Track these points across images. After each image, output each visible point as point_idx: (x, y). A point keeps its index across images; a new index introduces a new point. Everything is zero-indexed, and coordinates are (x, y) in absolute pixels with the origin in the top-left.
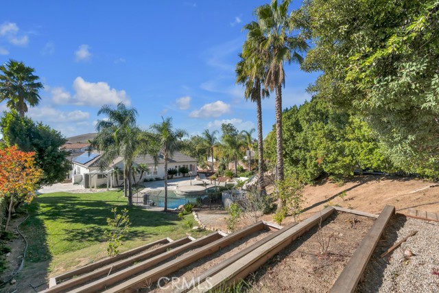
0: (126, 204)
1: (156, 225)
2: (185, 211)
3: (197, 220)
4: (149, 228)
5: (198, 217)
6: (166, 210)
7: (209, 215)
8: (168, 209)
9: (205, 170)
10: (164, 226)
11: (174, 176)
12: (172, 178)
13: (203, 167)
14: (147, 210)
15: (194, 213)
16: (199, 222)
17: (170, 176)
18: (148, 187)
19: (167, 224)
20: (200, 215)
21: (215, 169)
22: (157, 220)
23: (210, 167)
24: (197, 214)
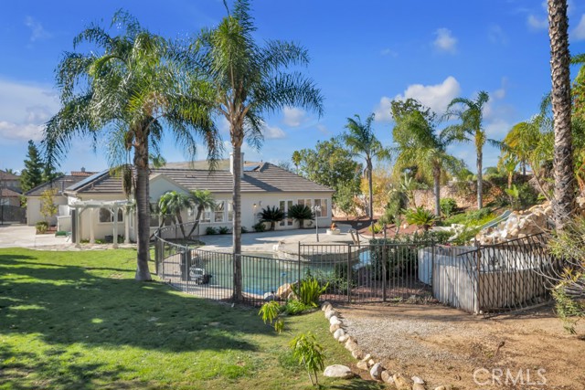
0: (132, 276)
1: (182, 346)
2: (295, 304)
3: (338, 335)
4: (154, 354)
5: (342, 326)
6: (237, 298)
7: (385, 321)
8: (246, 294)
9: (352, 217)
10: (208, 353)
11: (277, 225)
12: (272, 229)
13: (346, 208)
14: (184, 294)
15: (328, 311)
16: (348, 345)
17: (267, 224)
18: (211, 244)
19: (223, 345)
20: (350, 317)
21: (375, 214)
22: (197, 327)
23: (363, 208)
24: (339, 316)
